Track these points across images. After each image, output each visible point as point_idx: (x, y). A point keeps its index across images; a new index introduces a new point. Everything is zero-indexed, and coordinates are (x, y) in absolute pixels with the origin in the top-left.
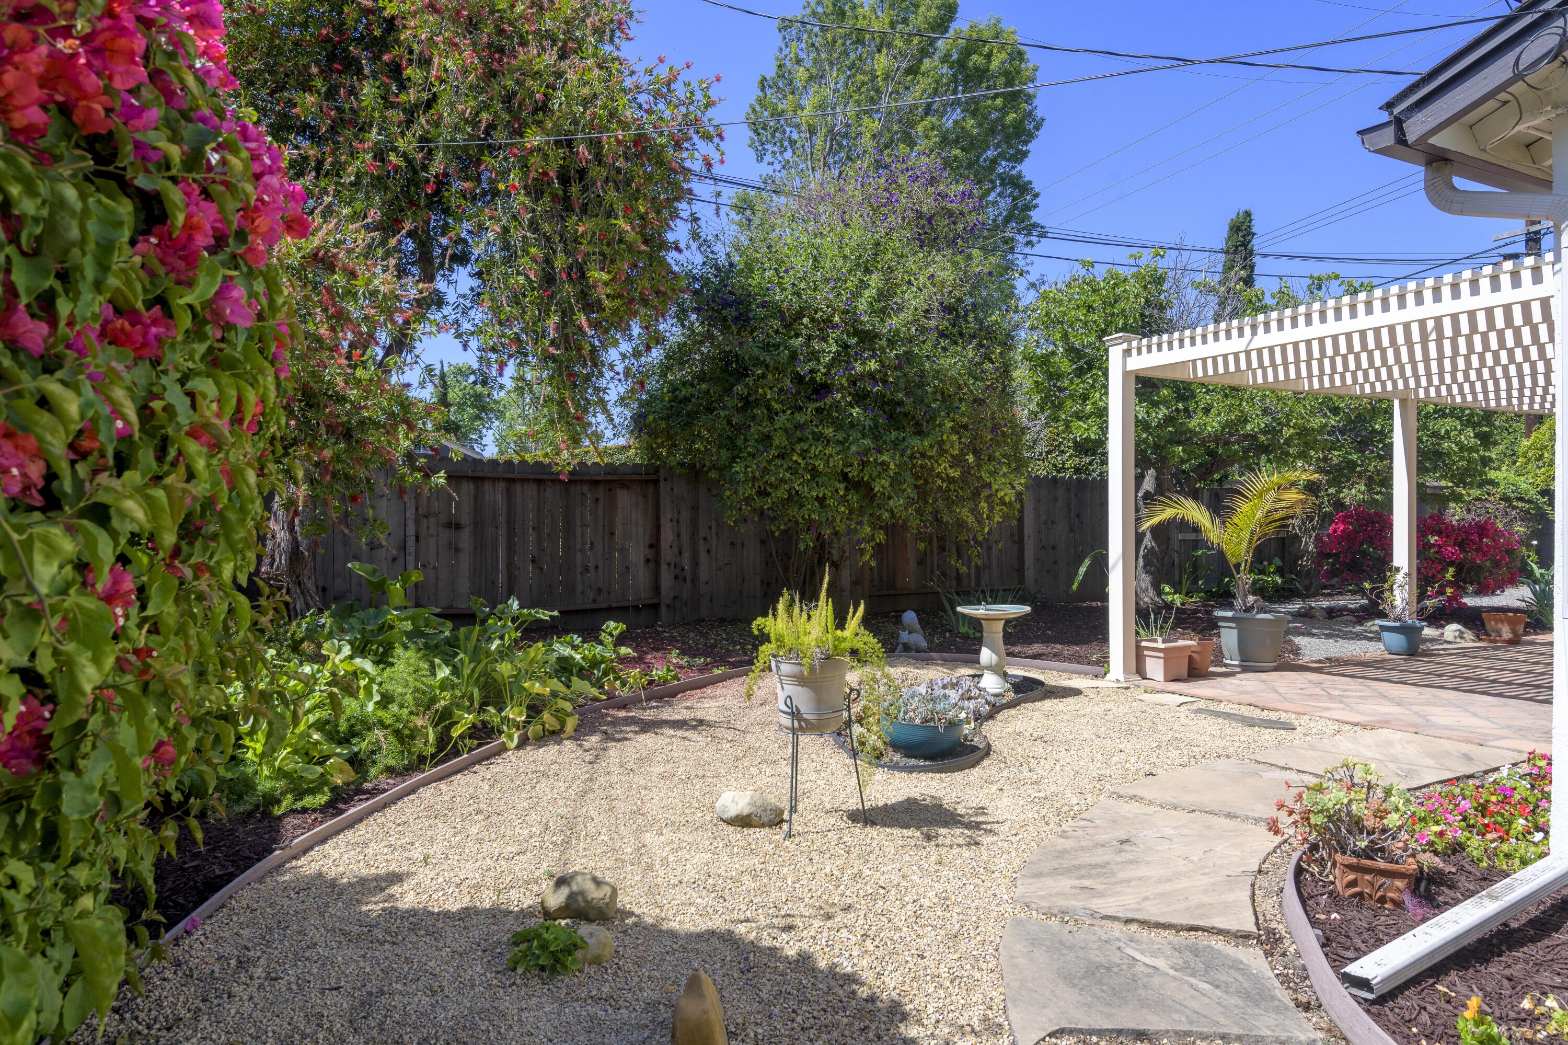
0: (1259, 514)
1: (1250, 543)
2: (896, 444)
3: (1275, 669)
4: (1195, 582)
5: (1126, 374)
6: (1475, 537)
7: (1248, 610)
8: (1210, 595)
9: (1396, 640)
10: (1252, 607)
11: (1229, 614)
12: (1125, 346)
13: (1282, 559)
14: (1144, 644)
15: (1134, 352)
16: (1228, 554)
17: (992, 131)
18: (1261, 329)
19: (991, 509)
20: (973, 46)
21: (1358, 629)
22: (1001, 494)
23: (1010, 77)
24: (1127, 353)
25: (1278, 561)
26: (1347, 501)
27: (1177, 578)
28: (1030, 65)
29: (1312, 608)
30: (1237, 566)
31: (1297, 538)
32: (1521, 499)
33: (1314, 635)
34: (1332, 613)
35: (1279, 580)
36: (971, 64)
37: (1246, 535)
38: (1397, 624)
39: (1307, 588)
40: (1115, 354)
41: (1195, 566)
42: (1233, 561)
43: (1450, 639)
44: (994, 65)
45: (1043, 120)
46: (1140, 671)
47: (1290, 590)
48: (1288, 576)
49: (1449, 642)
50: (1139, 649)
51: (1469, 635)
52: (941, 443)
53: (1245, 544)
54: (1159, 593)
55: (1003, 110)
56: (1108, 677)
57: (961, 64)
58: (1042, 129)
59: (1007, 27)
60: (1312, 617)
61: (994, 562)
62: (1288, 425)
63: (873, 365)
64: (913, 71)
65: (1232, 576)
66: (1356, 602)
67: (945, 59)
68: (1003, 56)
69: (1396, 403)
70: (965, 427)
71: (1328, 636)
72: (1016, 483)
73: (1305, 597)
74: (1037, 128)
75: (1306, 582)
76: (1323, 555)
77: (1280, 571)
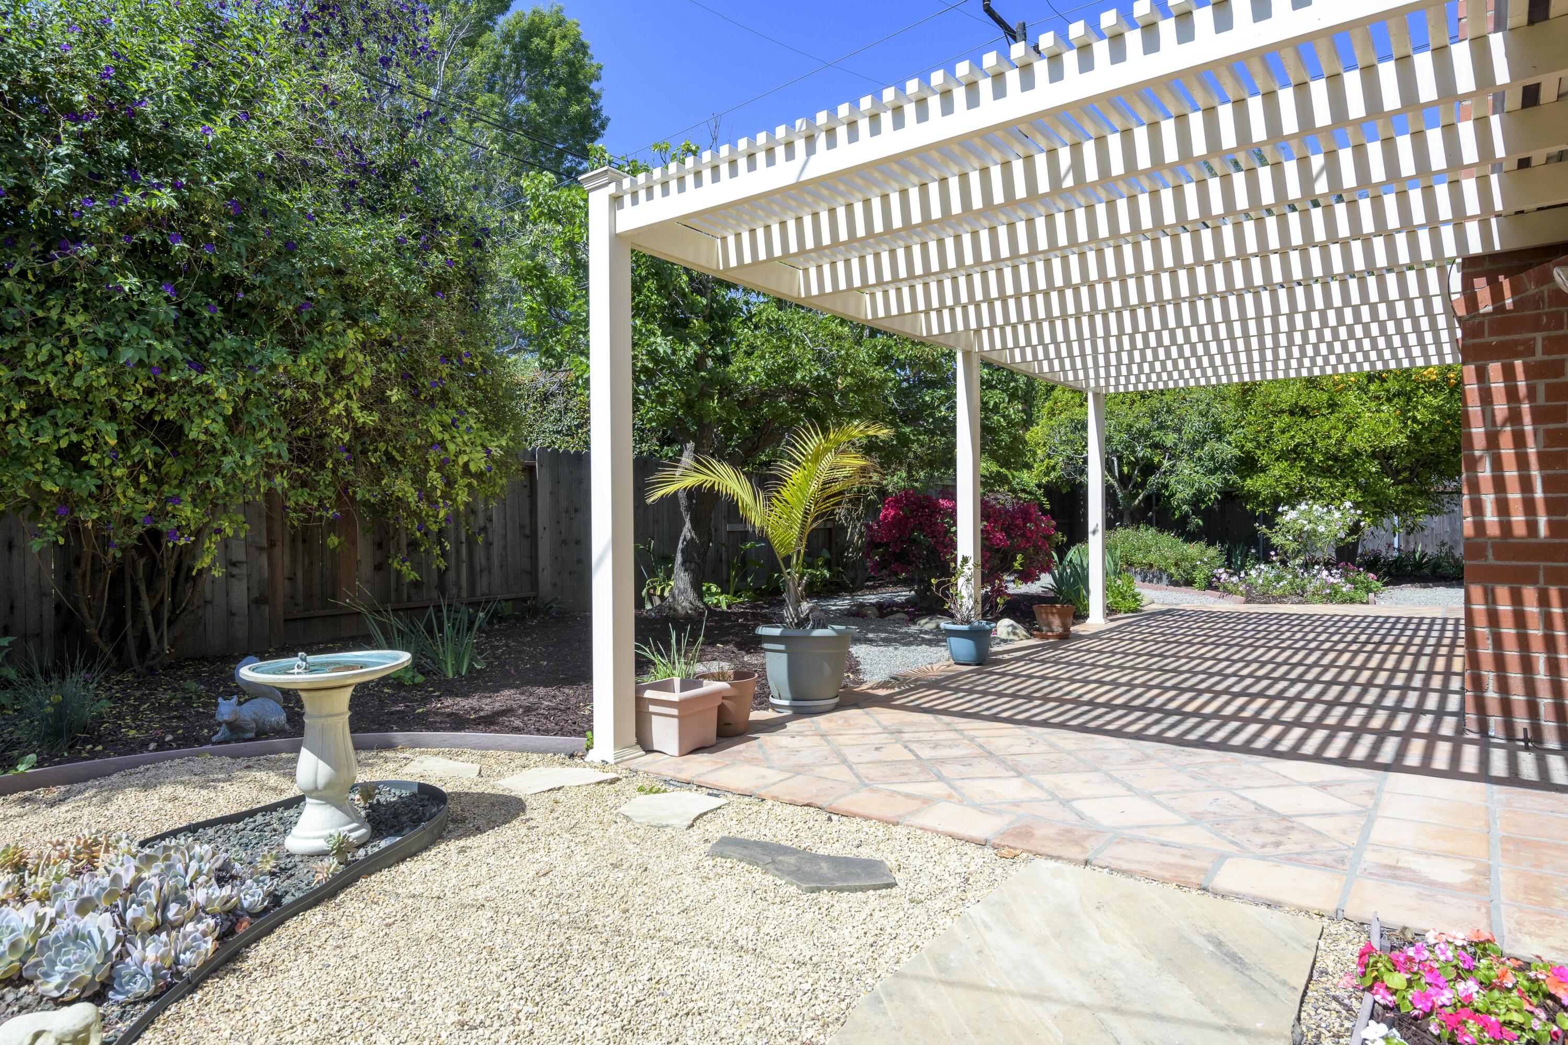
0: (814, 486)
1: (803, 527)
2: (237, 359)
3: (838, 707)
4: (744, 579)
5: (617, 239)
6: (1019, 522)
7: (802, 623)
8: (759, 593)
9: (964, 647)
10: (807, 619)
11: (777, 632)
12: (612, 188)
13: (830, 551)
14: (649, 694)
15: (627, 199)
16: (776, 543)
17: (557, 122)
18: (821, 140)
19: (450, 483)
20: (533, 31)
21: (913, 629)
22: (463, 459)
23: (575, 68)
24: (616, 201)
25: (826, 554)
26: (890, 488)
27: (725, 576)
28: (594, 62)
29: (862, 605)
30: (787, 560)
31: (843, 529)
32: (1024, 491)
33: (870, 641)
34: (884, 610)
35: (827, 574)
36: (533, 46)
37: (798, 515)
38: (965, 627)
39: (853, 581)
40: (598, 202)
41: (744, 562)
42: (781, 552)
43: (1004, 636)
44: (557, 52)
45: (608, 119)
46: (644, 743)
47: (838, 584)
48: (835, 569)
49: (1005, 641)
50: (641, 705)
51: (1021, 631)
52: (336, 367)
53: (796, 529)
54: (700, 595)
55: (567, 101)
56: (592, 756)
57: (524, 45)
58: (608, 128)
59: (571, 19)
60: (864, 616)
61: (496, 562)
62: (846, 374)
63: (166, 199)
64: (471, 42)
65: (780, 571)
66: (903, 594)
67: (507, 38)
68: (566, 45)
69: (959, 357)
70: (386, 343)
71: (887, 642)
72: (492, 446)
73: (852, 591)
74: (603, 127)
75: (852, 574)
76: (873, 545)
77: (828, 564)
